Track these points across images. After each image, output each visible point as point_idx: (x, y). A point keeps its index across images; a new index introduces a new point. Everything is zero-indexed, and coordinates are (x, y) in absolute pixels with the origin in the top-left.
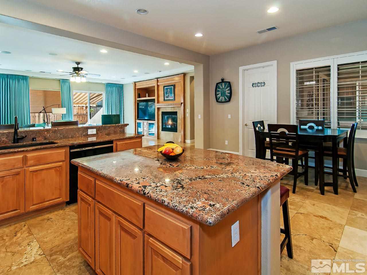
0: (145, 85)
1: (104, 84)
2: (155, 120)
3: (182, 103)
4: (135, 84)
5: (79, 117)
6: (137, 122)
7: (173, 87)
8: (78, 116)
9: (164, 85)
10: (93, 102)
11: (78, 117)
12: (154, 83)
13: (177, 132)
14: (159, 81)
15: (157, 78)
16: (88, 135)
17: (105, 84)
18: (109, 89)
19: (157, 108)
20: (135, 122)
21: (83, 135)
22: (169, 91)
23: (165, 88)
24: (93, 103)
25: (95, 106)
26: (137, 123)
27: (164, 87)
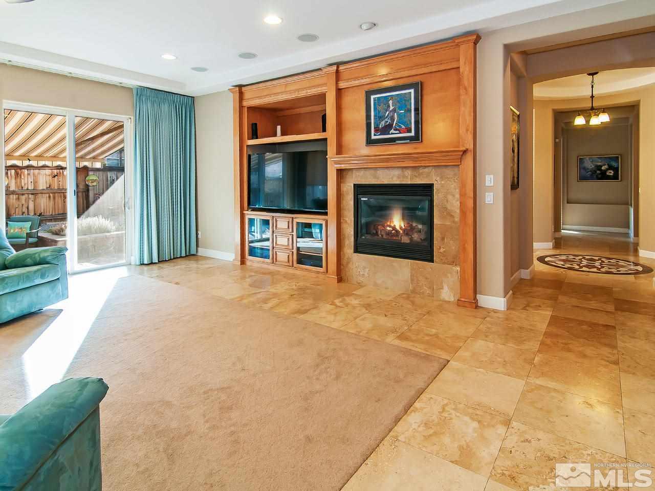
0: (282, 93)
1: (130, 89)
2: (326, 214)
3: (465, 152)
4: (241, 94)
5: (54, 198)
6: (247, 218)
7: (412, 91)
8: (51, 194)
9: (367, 88)
10: (91, 155)
11: (49, 197)
12: (325, 84)
13: (431, 260)
14: (344, 75)
15: (338, 64)
17: (135, 92)
18: (147, 107)
19: (338, 170)
20: (242, 216)
22: (391, 108)
23: (372, 97)
24: (94, 158)
25: (98, 165)
26: (247, 221)
27: (368, 94)
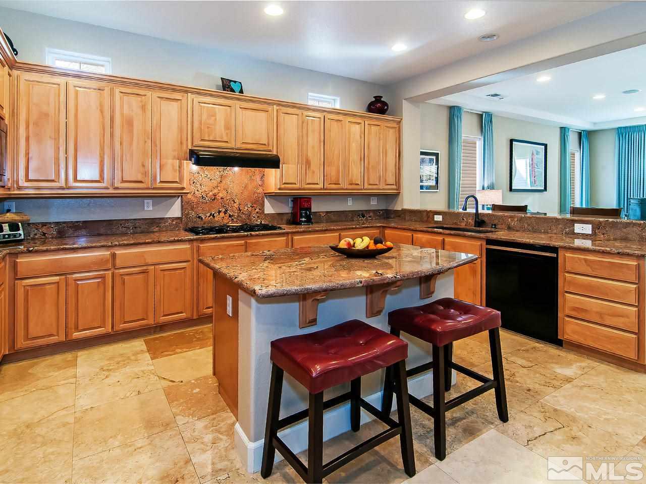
16: (574, 234)
21: (566, 233)
